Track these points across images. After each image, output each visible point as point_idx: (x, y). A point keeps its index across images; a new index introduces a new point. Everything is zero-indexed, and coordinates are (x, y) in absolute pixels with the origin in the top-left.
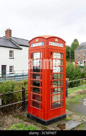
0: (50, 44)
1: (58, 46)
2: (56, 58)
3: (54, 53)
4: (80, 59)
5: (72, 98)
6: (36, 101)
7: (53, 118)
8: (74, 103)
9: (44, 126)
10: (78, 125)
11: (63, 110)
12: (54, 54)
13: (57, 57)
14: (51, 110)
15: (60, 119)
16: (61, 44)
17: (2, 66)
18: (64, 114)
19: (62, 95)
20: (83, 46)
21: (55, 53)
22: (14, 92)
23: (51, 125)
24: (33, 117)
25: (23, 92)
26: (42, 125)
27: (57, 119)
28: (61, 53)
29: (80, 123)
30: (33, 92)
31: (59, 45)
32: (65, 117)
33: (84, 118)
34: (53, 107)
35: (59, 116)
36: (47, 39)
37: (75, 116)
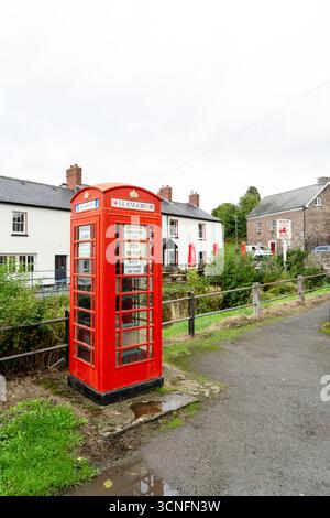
0: (113, 205)
4: (261, 237)
5: (206, 337)
6: (84, 344)
7: (123, 388)
8: (205, 349)
9: (96, 406)
10: (185, 404)
11: (152, 368)
14: (118, 366)
15: (144, 389)
17: (57, 256)
18: (157, 377)
19: (151, 329)
20: (269, 205)
22: (43, 321)
23: (116, 404)
24: (78, 384)
25: (67, 322)
26: (93, 404)
27: (136, 388)
29: (191, 400)
30: (79, 322)
31: (142, 206)
32: (159, 383)
33: (208, 387)
34: (123, 360)
35: (142, 382)
36: (105, 192)
37: (189, 382)
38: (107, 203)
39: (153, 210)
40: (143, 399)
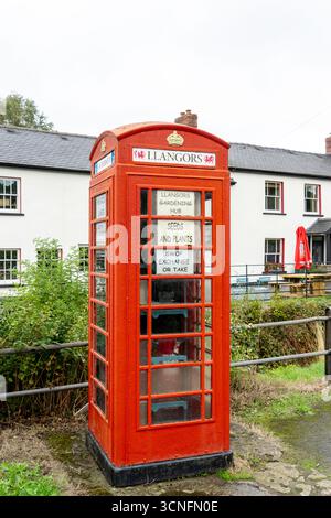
0: (136, 159)
1: (183, 163)
2: (169, 214)
3: (159, 192)
6: (100, 384)
11: (210, 435)
12: (161, 196)
13: (179, 211)
14: (144, 426)
15: (192, 469)
16: (203, 156)
18: (219, 452)
21: (167, 193)
24: (94, 446)
28: (201, 192)
31: (192, 158)
32: (223, 462)
34: (154, 417)
35: (190, 457)
36: (120, 138)
37: (281, 466)
38: (124, 156)
39: (213, 164)
40: (186, 485)
